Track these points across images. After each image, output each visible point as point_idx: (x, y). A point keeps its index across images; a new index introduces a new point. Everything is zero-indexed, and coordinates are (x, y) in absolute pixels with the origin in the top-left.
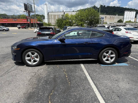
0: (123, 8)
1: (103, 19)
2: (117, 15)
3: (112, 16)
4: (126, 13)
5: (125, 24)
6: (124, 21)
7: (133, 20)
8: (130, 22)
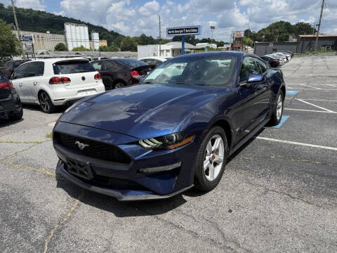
1: (31, 40)
2: (48, 32)
3: (38, 34)
4: (68, 27)
5: (78, 54)
6: (70, 48)
7: (87, 45)
8: (82, 49)
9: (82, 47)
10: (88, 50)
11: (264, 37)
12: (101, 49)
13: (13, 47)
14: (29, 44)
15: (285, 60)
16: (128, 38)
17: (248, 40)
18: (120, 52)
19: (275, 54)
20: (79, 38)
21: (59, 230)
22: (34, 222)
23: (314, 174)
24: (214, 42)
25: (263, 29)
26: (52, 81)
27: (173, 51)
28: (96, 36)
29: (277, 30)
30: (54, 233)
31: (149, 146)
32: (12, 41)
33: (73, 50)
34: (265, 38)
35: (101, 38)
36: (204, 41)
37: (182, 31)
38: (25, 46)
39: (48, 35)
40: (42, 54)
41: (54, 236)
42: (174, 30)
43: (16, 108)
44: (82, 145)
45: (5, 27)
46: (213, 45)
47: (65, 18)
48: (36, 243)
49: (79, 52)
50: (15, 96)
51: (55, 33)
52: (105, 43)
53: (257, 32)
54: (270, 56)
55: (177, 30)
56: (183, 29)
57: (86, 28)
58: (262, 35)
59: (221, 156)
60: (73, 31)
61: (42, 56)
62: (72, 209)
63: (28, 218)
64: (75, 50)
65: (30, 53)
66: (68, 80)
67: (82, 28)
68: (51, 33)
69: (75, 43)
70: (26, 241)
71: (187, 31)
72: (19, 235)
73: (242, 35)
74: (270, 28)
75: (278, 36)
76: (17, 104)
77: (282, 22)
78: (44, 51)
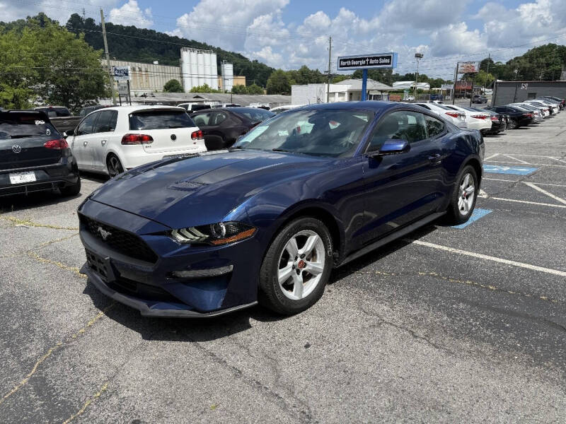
0: (165, 35)
1: (127, 74)
2: (156, 62)
3: (140, 65)
4: (186, 55)
5: (197, 97)
6: (188, 88)
7: (214, 84)
8: (205, 89)
9: (206, 86)
10: (214, 91)
11: (516, 71)
12: (235, 91)
13: (100, 84)
14: (123, 81)
15: (547, 114)
16: (280, 72)
17: (489, 76)
18: (265, 96)
19: (528, 103)
20: (201, 72)
21: (61, 349)
22: (34, 335)
23: (474, 304)
24: (424, 79)
25: (516, 58)
26: (126, 140)
27: (351, 94)
28: (228, 69)
29: (542, 60)
30: (53, 352)
31: (187, 240)
32: (100, 77)
33: (192, 91)
34: (520, 73)
35: (236, 73)
36: (409, 77)
37: (363, 62)
38: (117, 84)
39: (155, 66)
40: (144, 96)
41: (50, 355)
42: (351, 60)
43: (71, 178)
44: (105, 234)
45: (91, 55)
46: (424, 84)
47: (183, 40)
48: (26, 361)
49: (200, 94)
50: (70, 160)
51: (167, 64)
52: (242, 81)
53: (504, 63)
54: (517, 106)
55: (355, 60)
56: (365, 59)
57: (214, 57)
58: (514, 68)
59: (319, 264)
60: (194, 61)
61: (144, 99)
62: (89, 323)
63: (28, 330)
64: (195, 90)
65: (124, 95)
66: (150, 139)
67: (207, 56)
68: (160, 63)
69: (195, 80)
70: (13, 358)
71: (372, 62)
72: (8, 349)
73: (476, 69)
74: (530, 56)
75: (543, 71)
76: (71, 172)
77: (552, 46)
78: (147, 92)
